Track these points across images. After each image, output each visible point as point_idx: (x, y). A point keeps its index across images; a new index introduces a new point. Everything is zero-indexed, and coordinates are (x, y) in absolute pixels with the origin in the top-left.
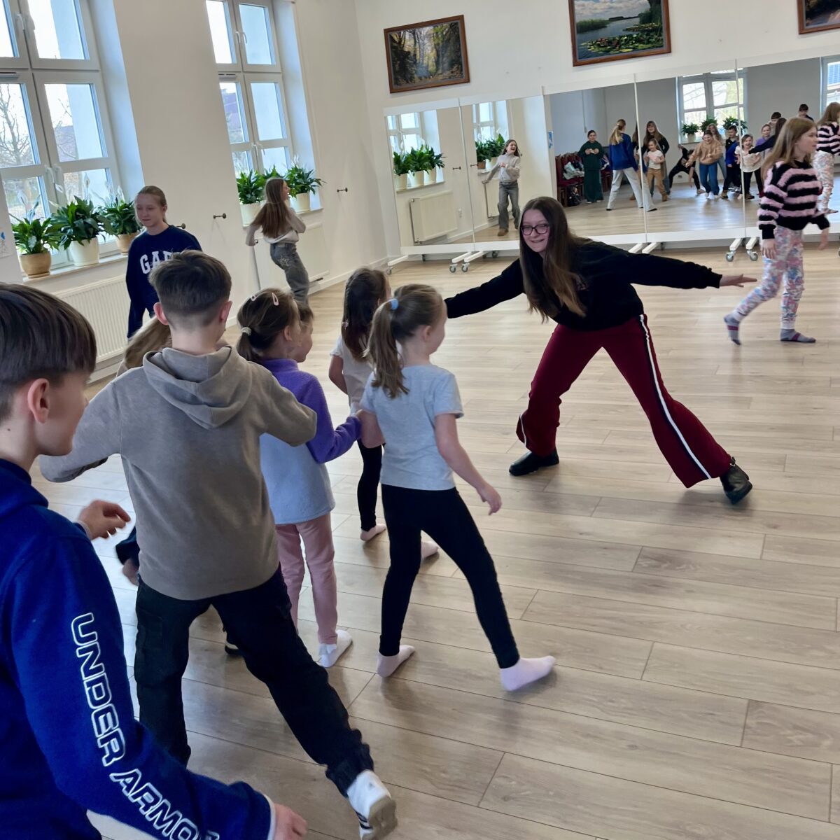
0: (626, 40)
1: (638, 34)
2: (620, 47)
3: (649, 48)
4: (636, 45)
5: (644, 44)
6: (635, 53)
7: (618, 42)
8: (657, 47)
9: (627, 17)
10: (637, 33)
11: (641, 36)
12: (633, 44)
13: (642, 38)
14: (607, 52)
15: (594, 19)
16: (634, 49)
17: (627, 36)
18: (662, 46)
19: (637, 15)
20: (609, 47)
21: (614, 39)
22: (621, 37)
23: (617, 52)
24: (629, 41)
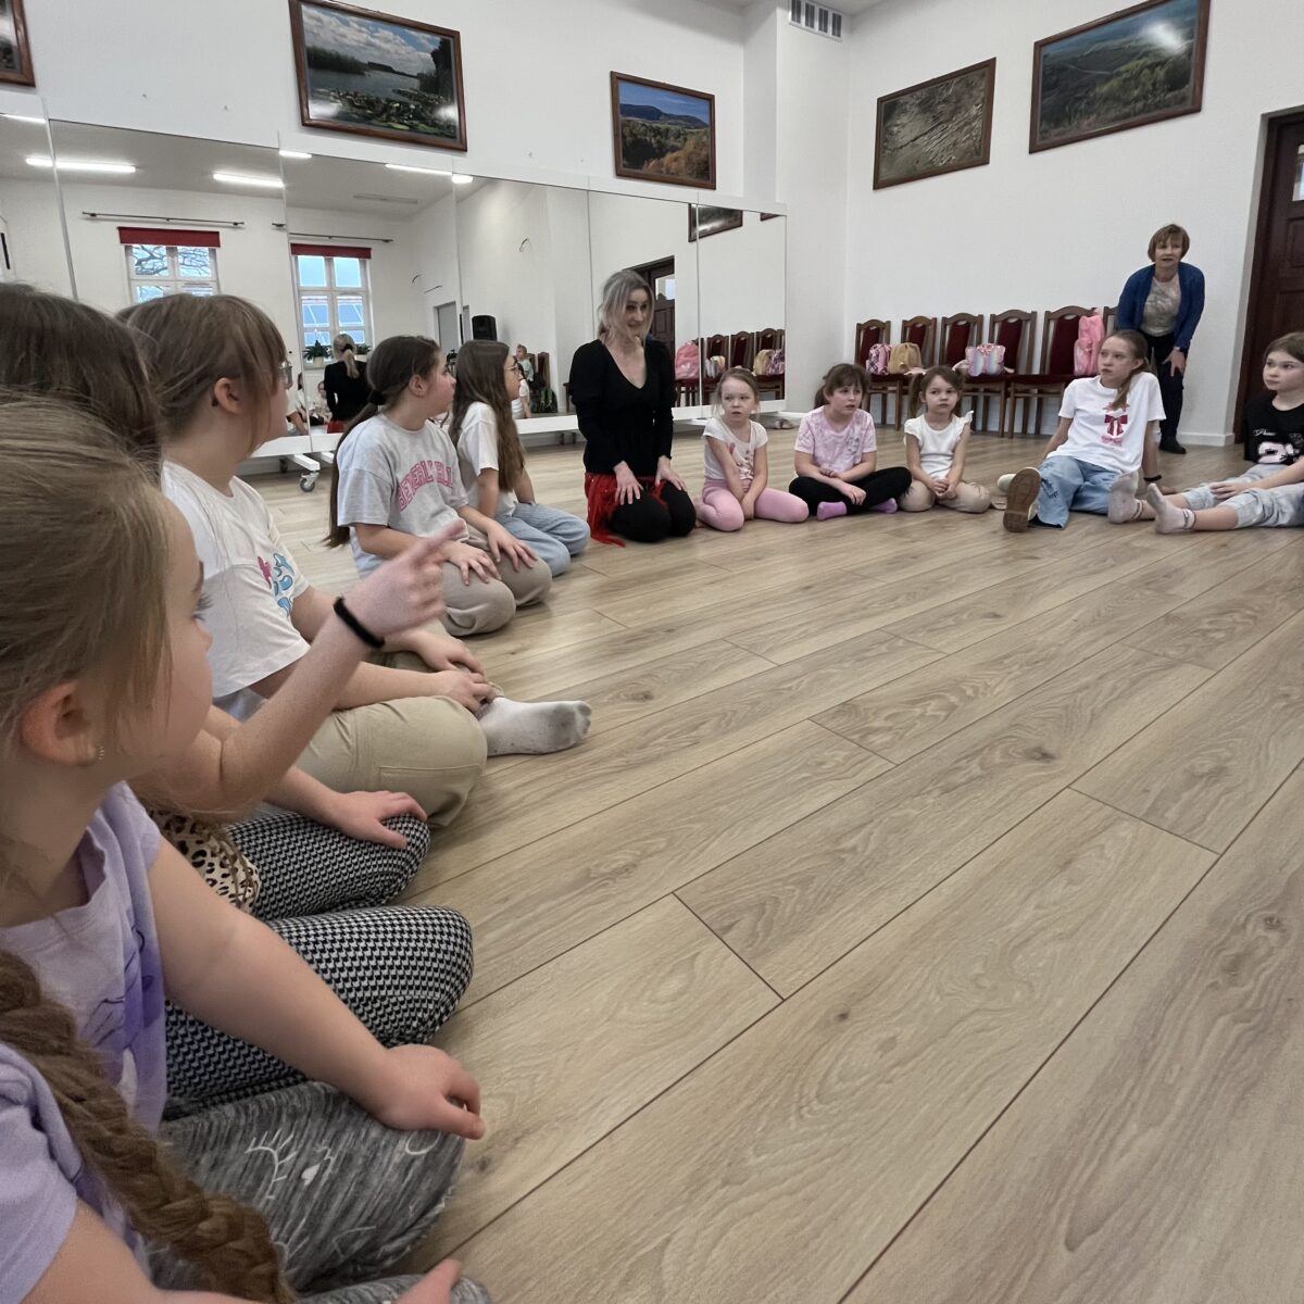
1: (417, 106)
3: (436, 134)
5: (427, 124)
6: (414, 135)
7: (386, 109)
8: (447, 136)
9: (400, 70)
10: (417, 103)
11: (422, 110)
13: (423, 114)
14: (367, 119)
15: (342, 52)
16: (412, 128)
17: (400, 103)
18: (454, 137)
19: (415, 74)
20: (369, 112)
21: (378, 100)
22: (390, 101)
23: (384, 124)
24: (404, 112)
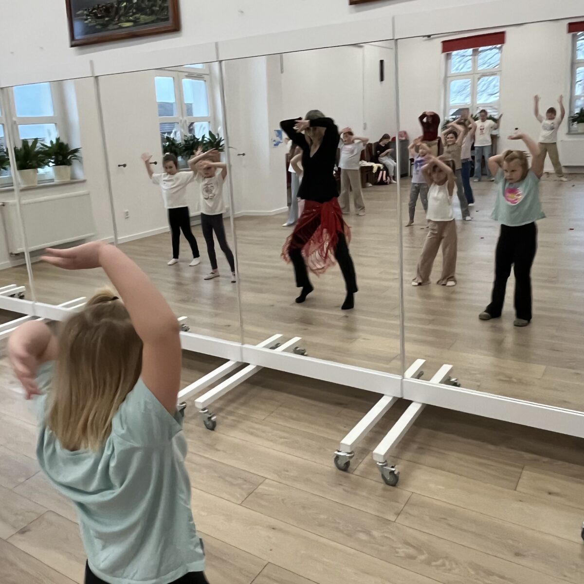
0: (125, 7)
2: (119, 20)
3: (153, 22)
4: (137, 16)
5: (146, 14)
6: (137, 29)
12: (134, 14)
13: (143, 5)
14: (105, 26)
16: (136, 22)
20: (107, 19)
21: (112, 6)
23: (116, 27)
24: (130, 9)
